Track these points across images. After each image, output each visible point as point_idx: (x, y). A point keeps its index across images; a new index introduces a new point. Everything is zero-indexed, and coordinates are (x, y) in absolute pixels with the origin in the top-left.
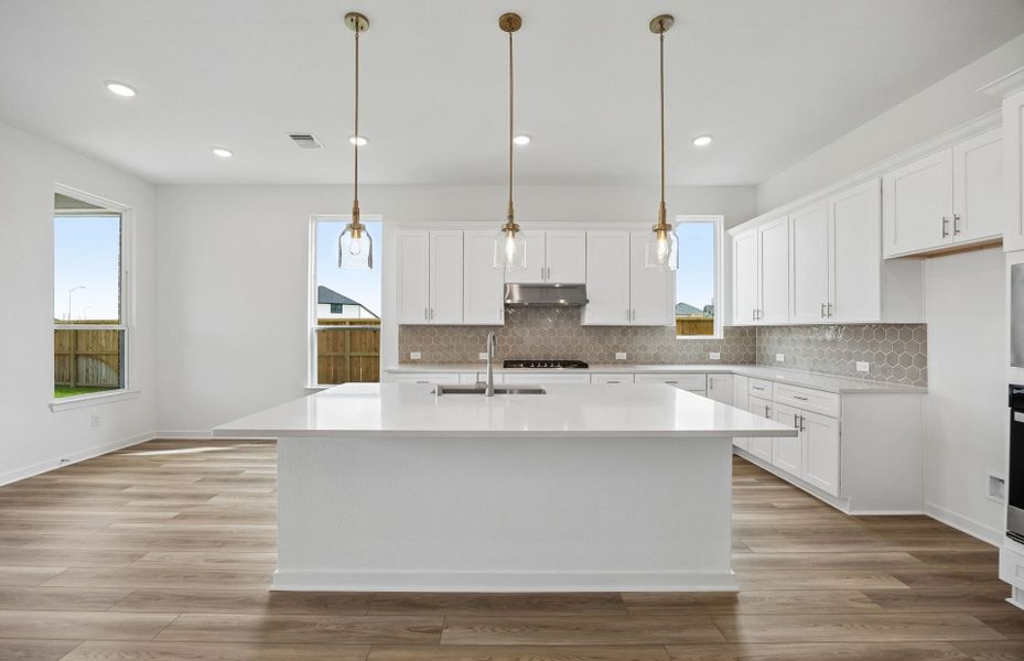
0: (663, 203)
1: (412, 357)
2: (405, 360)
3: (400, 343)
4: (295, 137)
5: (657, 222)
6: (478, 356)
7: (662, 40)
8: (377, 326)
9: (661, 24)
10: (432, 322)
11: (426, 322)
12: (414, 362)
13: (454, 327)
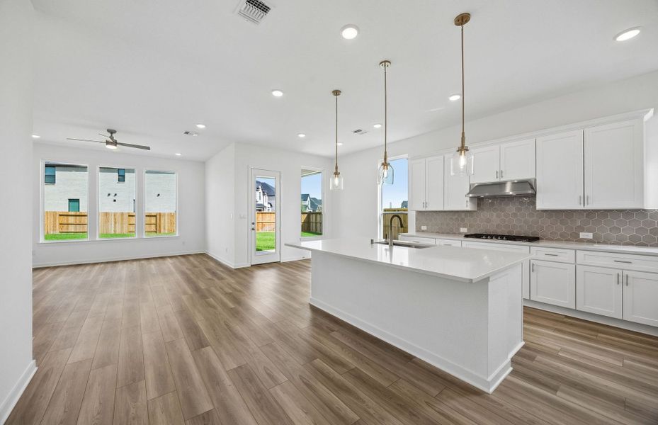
0: (463, 133)
1: (422, 229)
2: (419, 230)
3: (416, 221)
4: (356, 132)
5: (460, 145)
6: (459, 230)
7: (462, 30)
8: (406, 212)
9: (462, 19)
10: (427, 209)
11: (424, 210)
12: (423, 231)
13: (439, 212)
